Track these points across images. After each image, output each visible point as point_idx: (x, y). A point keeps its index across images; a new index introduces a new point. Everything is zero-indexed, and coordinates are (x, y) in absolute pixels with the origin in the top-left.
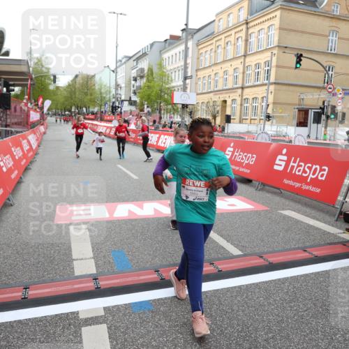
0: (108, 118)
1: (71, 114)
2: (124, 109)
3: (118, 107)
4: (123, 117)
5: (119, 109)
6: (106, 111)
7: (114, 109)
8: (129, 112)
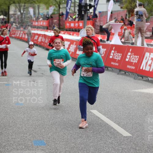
0: (72, 25)
1: (9, 19)
2: (100, 9)
3: (91, 6)
4: (98, 23)
5: (91, 10)
6: (67, 13)
7: (83, 9)
8: (109, 14)
